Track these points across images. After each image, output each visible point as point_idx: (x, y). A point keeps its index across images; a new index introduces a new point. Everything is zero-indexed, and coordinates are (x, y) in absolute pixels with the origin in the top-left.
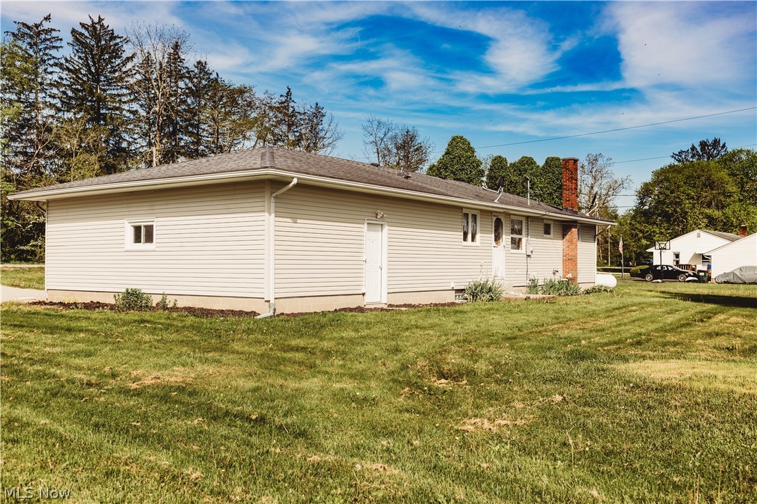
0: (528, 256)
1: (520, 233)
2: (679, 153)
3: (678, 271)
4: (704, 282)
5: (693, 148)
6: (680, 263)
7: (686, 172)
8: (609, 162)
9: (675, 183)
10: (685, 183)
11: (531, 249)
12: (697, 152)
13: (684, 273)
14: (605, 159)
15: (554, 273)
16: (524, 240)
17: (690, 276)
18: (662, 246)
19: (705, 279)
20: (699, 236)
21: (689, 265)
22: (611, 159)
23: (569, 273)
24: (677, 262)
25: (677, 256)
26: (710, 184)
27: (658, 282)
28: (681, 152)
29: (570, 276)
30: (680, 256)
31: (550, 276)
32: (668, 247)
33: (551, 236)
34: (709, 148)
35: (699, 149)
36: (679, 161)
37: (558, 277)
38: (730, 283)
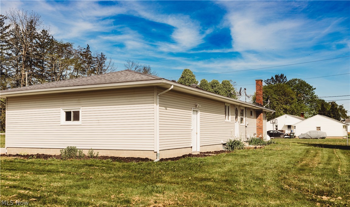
0: (246, 127)
1: (243, 116)
2: (267, 80)
3: (280, 133)
4: (293, 138)
5: (272, 78)
6: (278, 130)
7: (274, 89)
8: (235, 84)
9: (270, 94)
10: (274, 93)
11: (248, 123)
12: (274, 80)
13: (283, 134)
14: (233, 82)
15: (254, 135)
16: (244, 119)
17: (286, 135)
18: (274, 122)
19: (293, 137)
20: (286, 117)
21: (283, 131)
22: (235, 82)
23: (260, 135)
24: (277, 129)
25: (277, 126)
26: (285, 94)
27: (272, 138)
28: (268, 80)
29: (260, 136)
30: (278, 126)
32: (276, 122)
33: (253, 117)
34: (279, 78)
35: (275, 78)
36: (267, 84)
37: (255, 137)
38: (305, 138)
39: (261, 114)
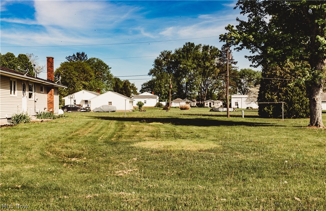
0: (35, 101)
1: (32, 91)
2: (69, 57)
3: (77, 107)
4: (88, 112)
5: (74, 55)
7: (74, 65)
8: (36, 58)
9: (70, 70)
10: (74, 70)
11: (37, 98)
12: (76, 57)
13: (80, 108)
14: (35, 56)
15: (44, 109)
16: (33, 94)
17: (82, 109)
18: (71, 97)
19: (89, 110)
20: (83, 93)
21: (80, 105)
22: (37, 56)
23: (50, 109)
24: (75, 104)
25: (75, 101)
26: (84, 71)
27: (70, 112)
28: (70, 57)
29: (51, 110)
30: (76, 101)
31: (43, 111)
32: (73, 97)
33: (43, 92)
34: (80, 56)
35: (76, 56)
36: (69, 60)
37: (46, 111)
38: (99, 112)
39: (52, 89)
